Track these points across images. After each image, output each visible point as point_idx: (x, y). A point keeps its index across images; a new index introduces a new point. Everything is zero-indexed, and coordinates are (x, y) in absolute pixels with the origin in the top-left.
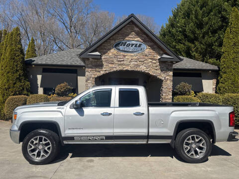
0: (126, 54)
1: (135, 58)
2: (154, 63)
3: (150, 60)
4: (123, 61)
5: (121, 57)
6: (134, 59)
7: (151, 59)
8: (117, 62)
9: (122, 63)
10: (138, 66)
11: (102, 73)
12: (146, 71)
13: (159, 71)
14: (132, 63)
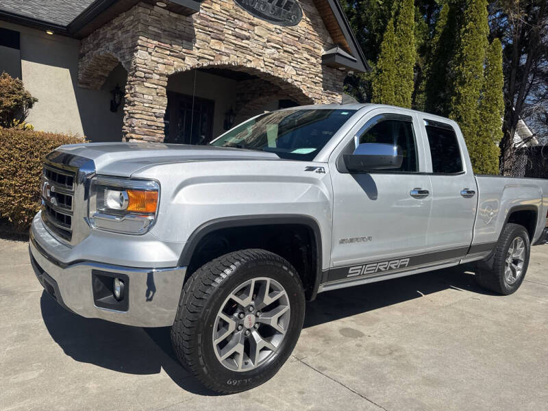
0: (256, 20)
1: (275, 37)
2: (312, 64)
3: (306, 55)
4: (248, 38)
5: (245, 26)
6: (274, 41)
7: (308, 50)
8: (232, 39)
9: (245, 43)
10: (280, 63)
11: (190, 63)
12: (296, 83)
13: (320, 89)
14: (268, 51)
